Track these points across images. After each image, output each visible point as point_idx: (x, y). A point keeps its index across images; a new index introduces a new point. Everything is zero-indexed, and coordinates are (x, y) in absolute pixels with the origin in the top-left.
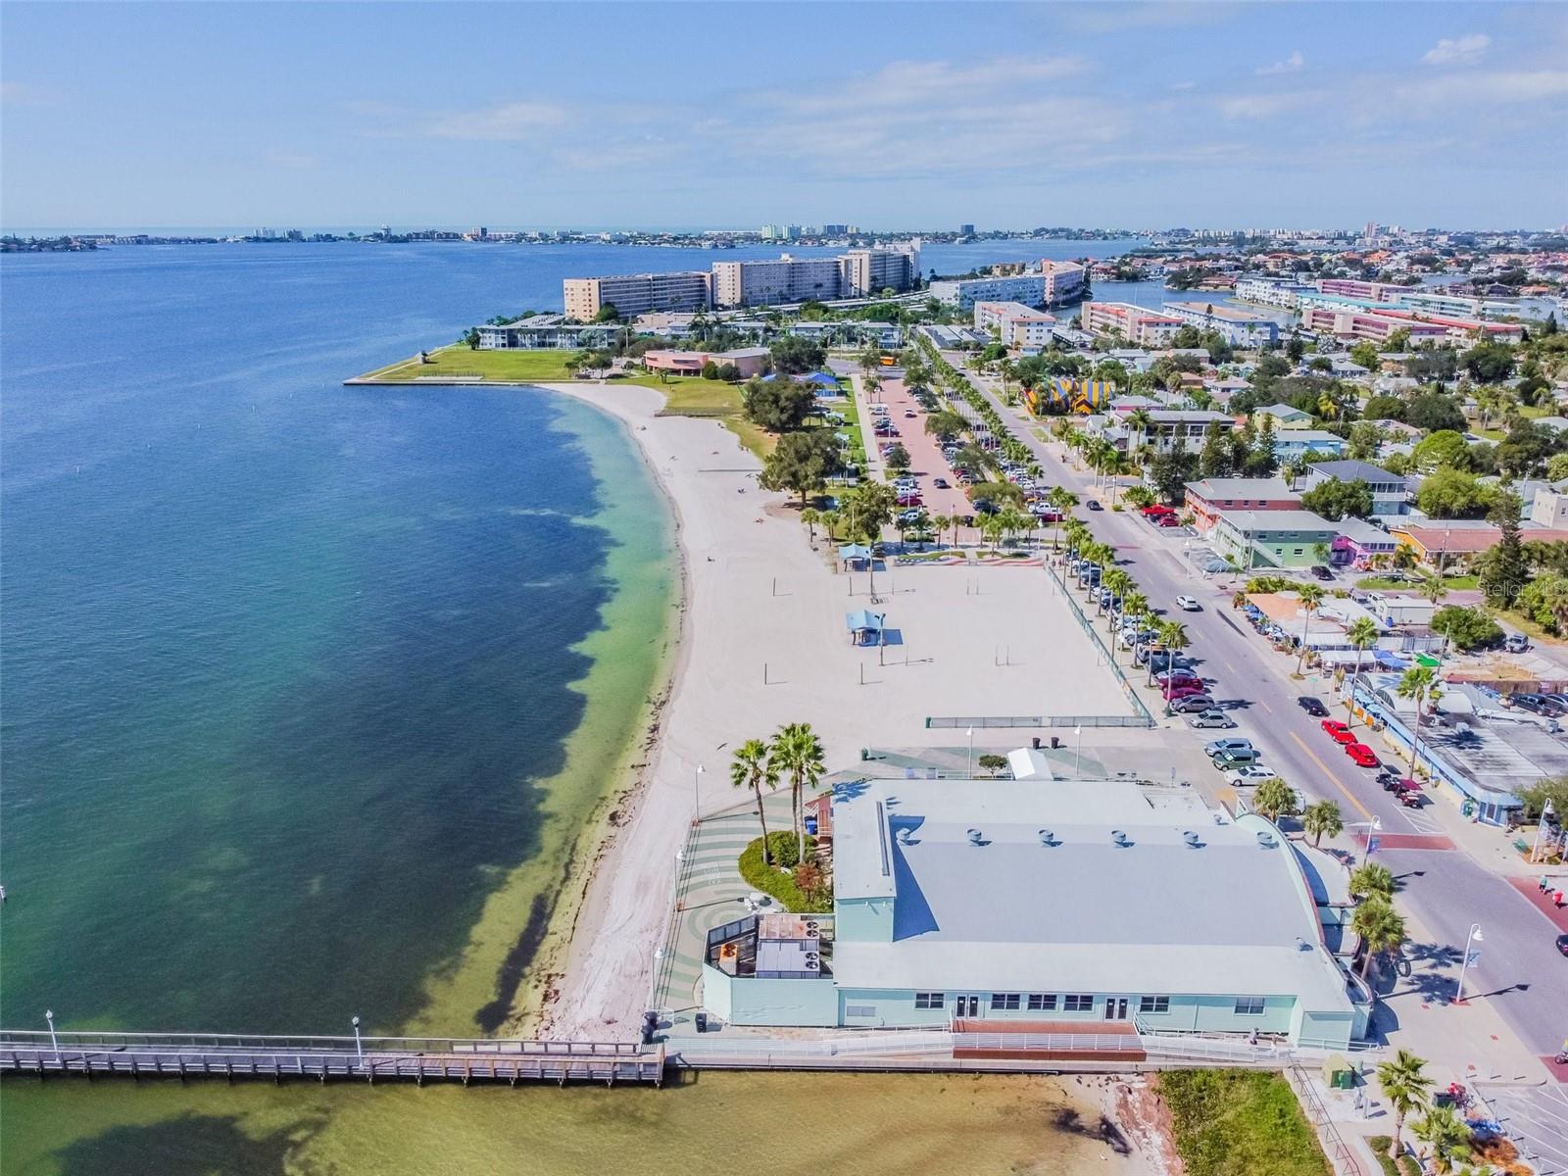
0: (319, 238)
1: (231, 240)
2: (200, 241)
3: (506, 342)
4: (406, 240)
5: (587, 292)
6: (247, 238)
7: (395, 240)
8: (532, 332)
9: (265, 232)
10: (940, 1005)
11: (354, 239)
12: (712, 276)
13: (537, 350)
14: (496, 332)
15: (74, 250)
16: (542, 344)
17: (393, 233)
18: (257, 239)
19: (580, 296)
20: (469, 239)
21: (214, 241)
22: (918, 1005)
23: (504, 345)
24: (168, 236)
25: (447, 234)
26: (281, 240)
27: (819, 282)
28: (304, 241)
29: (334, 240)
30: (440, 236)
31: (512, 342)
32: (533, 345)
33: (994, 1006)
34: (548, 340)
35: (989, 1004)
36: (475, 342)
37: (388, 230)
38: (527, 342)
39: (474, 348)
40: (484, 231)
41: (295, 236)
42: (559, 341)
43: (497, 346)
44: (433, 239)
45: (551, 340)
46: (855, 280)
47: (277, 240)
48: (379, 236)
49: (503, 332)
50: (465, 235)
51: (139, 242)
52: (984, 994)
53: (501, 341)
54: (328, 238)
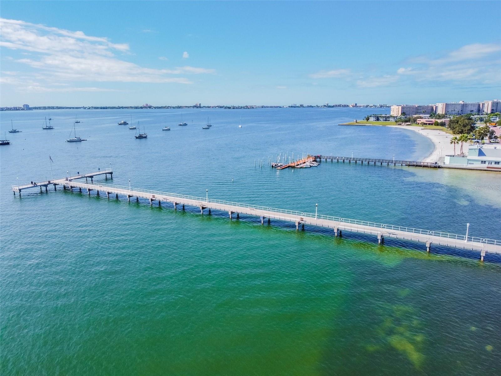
0: (308, 107)
1: (285, 107)
2: (277, 107)
3: (376, 119)
4: (333, 107)
5: (398, 109)
6: (289, 106)
7: (330, 107)
8: (383, 117)
9: (294, 105)
10: (485, 163)
11: (318, 107)
12: (436, 107)
13: (384, 121)
14: (374, 117)
15: (249, 108)
16: (386, 120)
17: (329, 105)
18: (292, 107)
19: (396, 111)
20: (351, 107)
21: (281, 107)
22: (481, 163)
23: (375, 120)
24: (269, 105)
25: (345, 105)
26: (298, 107)
27: (472, 110)
28: (304, 107)
29: (312, 107)
30: (343, 106)
31: (378, 119)
32: (383, 120)
33: (495, 164)
34: (387, 119)
35: (494, 163)
36: (368, 119)
37: (327, 104)
38: (382, 120)
39: (367, 121)
40: (356, 104)
41: (302, 106)
42: (391, 120)
43: (373, 120)
44: (341, 107)
45: (389, 119)
46: (485, 110)
47: (297, 107)
48: (325, 106)
49: (376, 117)
50: (350, 106)
51: (262, 107)
52: (493, 161)
53: (375, 119)
54: (311, 106)
